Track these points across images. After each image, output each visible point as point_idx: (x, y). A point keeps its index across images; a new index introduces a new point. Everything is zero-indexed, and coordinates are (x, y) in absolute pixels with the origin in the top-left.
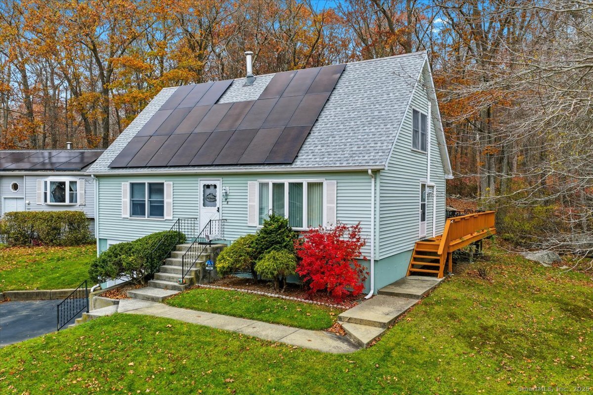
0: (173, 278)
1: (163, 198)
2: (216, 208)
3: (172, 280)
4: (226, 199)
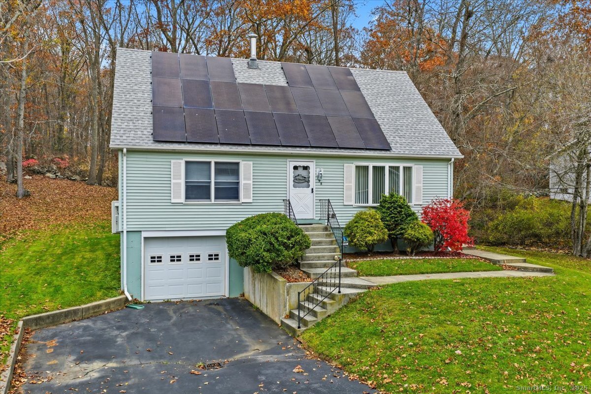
0: (323, 257)
1: (238, 179)
2: (310, 189)
4: (319, 180)
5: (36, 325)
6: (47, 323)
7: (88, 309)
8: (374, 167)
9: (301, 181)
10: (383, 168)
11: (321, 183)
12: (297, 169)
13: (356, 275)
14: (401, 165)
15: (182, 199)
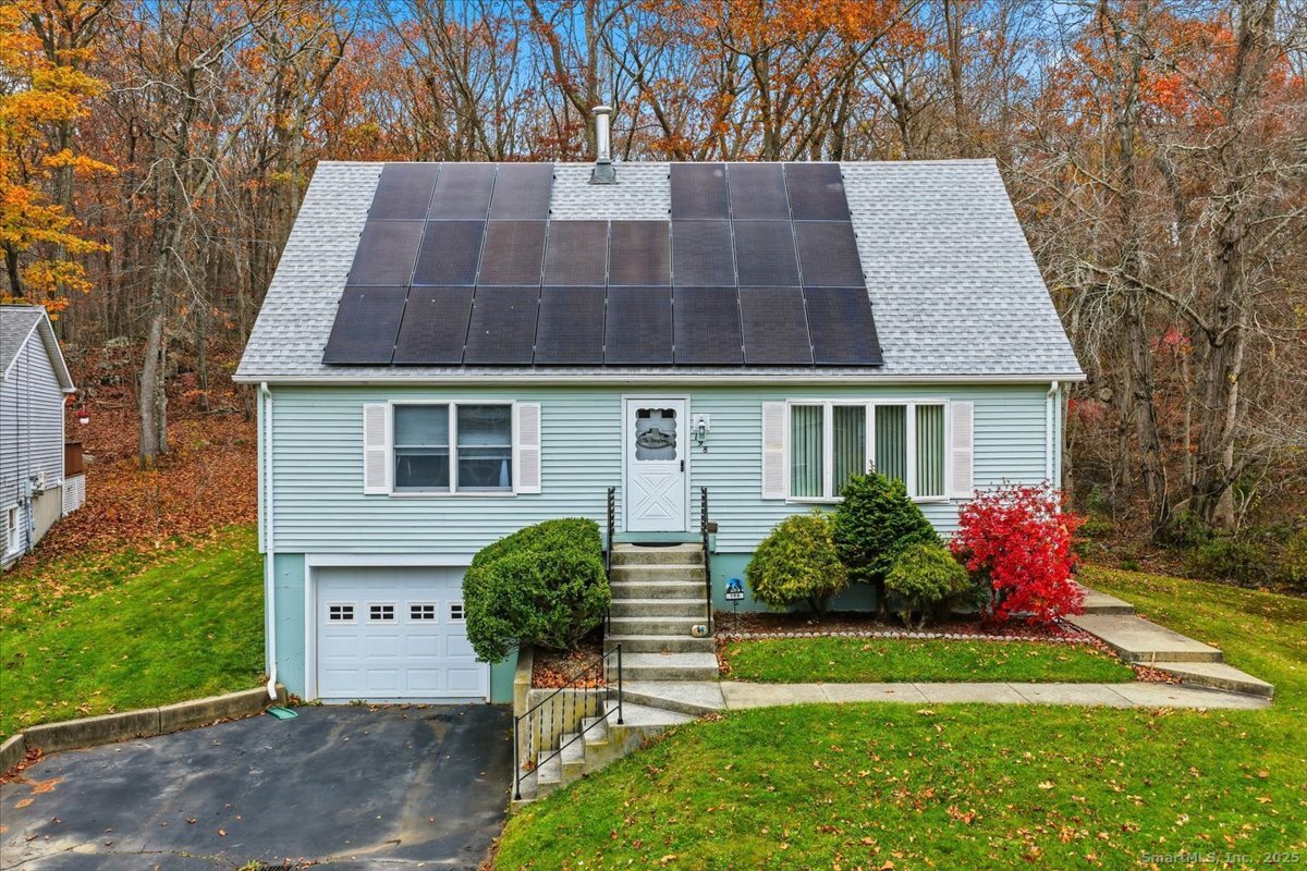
0: (666, 626)
1: (510, 443)
2: (677, 461)
3: (664, 630)
4: (701, 443)
5: (56, 743)
6: (79, 741)
7: (174, 714)
8: (837, 409)
9: (656, 442)
10: (861, 410)
11: (705, 448)
12: (649, 417)
13: (717, 676)
14: (910, 402)
15: (387, 486)
